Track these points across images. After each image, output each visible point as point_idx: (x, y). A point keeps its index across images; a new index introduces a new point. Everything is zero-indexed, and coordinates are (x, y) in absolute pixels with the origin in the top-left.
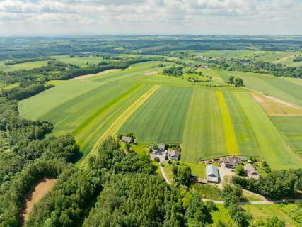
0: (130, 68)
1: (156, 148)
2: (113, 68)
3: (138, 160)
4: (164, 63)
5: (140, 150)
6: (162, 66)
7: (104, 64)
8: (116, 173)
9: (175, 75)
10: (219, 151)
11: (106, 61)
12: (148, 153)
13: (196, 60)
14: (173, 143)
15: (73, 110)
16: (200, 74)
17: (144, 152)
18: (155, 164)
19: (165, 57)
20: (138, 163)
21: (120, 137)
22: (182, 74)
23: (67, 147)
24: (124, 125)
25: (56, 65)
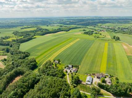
0: (70, 31)
2: (63, 31)
4: (86, 29)
6: (84, 30)
9: (89, 35)
11: (61, 28)
12: (64, 68)
13: (101, 28)
14: (76, 65)
17: (62, 68)
19: (87, 26)
20: (57, 72)
21: (54, 61)
22: (92, 34)
23: (32, 63)
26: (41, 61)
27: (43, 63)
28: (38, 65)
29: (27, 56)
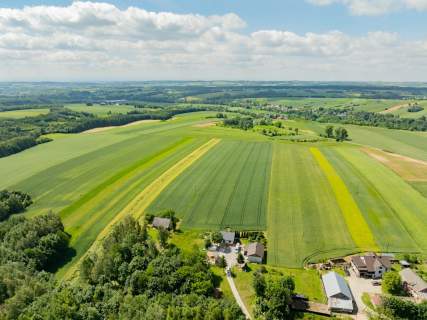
0: (174, 118)
1: (219, 239)
3: (182, 264)
4: (224, 113)
5: (187, 244)
6: (221, 116)
7: (136, 113)
8: (135, 293)
9: (242, 127)
10: (339, 243)
11: (138, 109)
12: (203, 250)
13: (270, 110)
14: (251, 229)
15: (74, 173)
16: (280, 126)
17: (196, 247)
18: (218, 272)
19: (225, 107)
20: (182, 271)
21: (150, 219)
22: (251, 126)
23: (43, 239)
24: (160, 197)
25: (63, 113)
26: (85, 227)
27: (98, 233)
28: (78, 243)
29: (16, 208)
